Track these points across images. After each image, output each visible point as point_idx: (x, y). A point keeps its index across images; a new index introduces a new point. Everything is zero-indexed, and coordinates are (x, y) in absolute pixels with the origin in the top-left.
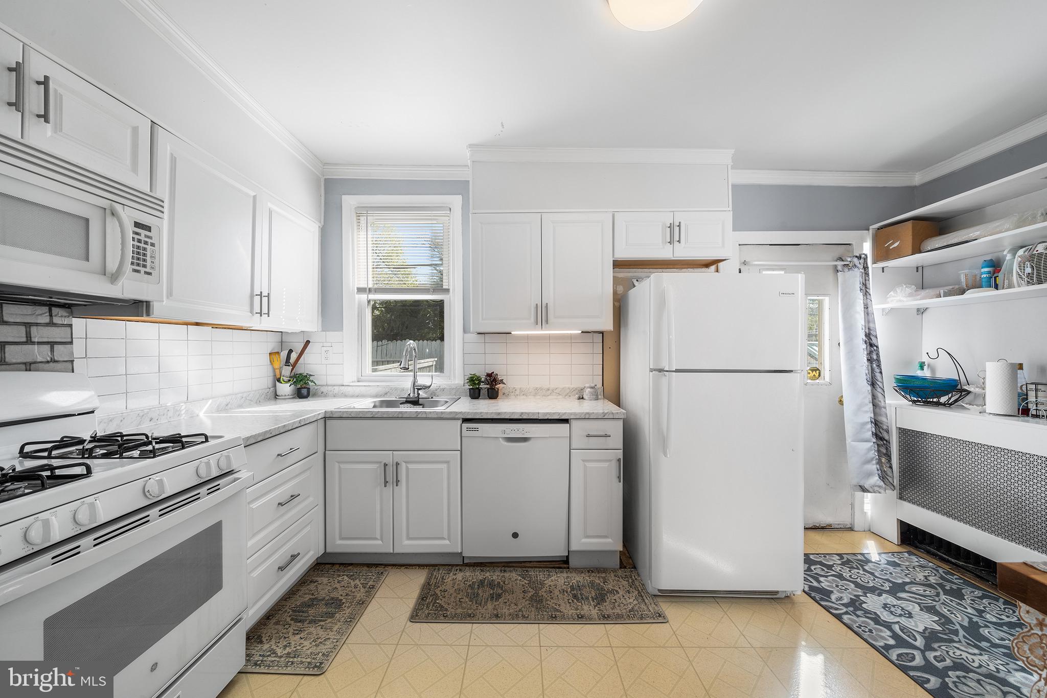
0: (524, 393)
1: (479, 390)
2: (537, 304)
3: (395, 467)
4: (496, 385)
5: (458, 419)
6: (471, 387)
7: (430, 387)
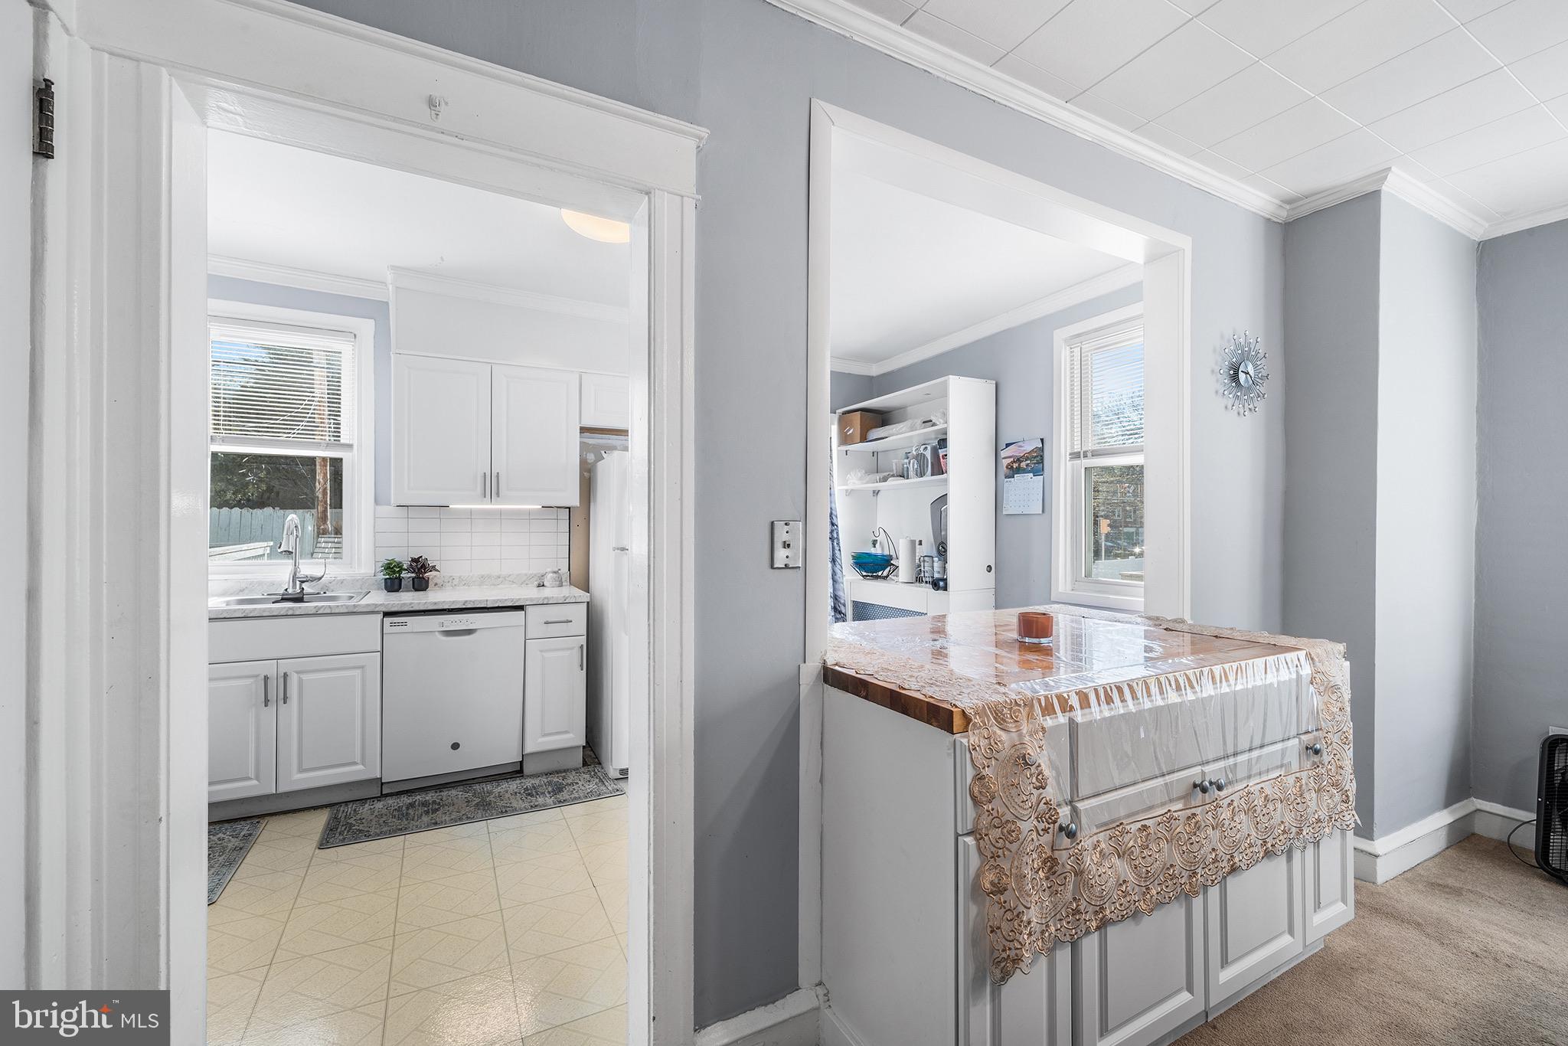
0: (466, 583)
1: (400, 580)
2: (485, 473)
3: (281, 681)
4: (425, 573)
5: (377, 612)
6: (388, 577)
7: (320, 578)
